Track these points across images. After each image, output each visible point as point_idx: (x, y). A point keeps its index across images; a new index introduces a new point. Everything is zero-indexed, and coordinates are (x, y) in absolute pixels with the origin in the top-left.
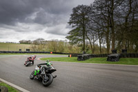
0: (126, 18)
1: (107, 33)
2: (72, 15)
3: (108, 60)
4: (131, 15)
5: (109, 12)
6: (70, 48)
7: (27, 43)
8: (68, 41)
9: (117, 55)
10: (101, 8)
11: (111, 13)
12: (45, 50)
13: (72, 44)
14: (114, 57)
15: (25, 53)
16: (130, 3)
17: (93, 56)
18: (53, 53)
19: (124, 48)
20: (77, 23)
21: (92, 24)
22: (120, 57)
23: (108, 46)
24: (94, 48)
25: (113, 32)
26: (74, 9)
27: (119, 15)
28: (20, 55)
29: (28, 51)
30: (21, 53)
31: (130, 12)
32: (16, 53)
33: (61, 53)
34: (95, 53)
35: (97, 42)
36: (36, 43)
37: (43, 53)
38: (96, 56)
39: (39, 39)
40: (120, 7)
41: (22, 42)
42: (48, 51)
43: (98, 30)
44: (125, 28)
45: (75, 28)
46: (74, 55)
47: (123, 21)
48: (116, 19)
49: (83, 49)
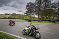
0: (44, 9)
1: (38, 13)
2: (27, 5)
4: (45, 8)
5: (39, 6)
7: (8, 14)
8: (25, 15)
10: (37, 4)
11: (40, 6)
12: (16, 18)
13: (27, 16)
14: (40, 21)
16: (45, 4)
17: (34, 20)
18: (20, 19)
19: (43, 18)
20: (29, 8)
21: (34, 9)
22: (42, 21)
23: (38, 17)
24: (34, 18)
25: (40, 13)
26: (28, 3)
28: (5, 20)
29: (9, 18)
30: (5, 18)
31: (45, 7)
32: (3, 18)
33: (23, 19)
35: (35, 16)
36: (12, 15)
37: (16, 19)
39: (14, 13)
40: (42, 5)
41: (6, 14)
42: (17, 18)
43: (35, 12)
44: (44, 12)
45: (28, 10)
46: (27, 20)
47: (43, 9)
48: (41, 9)
49: (31, 18)
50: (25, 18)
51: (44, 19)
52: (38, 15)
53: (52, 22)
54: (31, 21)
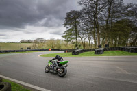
0: (107, 21)
1: (94, 32)
2: (66, 19)
3: (95, 53)
4: (110, 19)
5: (94, 17)
6: (66, 45)
7: (28, 42)
8: (64, 39)
9: (101, 49)
10: (89, 13)
11: (96, 17)
12: (44, 47)
13: (67, 42)
14: (99, 51)
15: (26, 51)
16: (109, 10)
17: (84, 51)
18: (52, 50)
19: (107, 43)
20: (71, 25)
22: (104, 50)
23: (95, 42)
24: (85, 44)
25: (98, 32)
27: (102, 19)
29: (29, 50)
31: (109, 16)
32: (18, 51)
33: (58, 50)
34: (86, 48)
35: (87, 40)
36: (36, 42)
38: (87, 51)
40: (102, 13)
41: (22, 42)
42: (47, 48)
44: (107, 28)
45: (69, 29)
46: (69, 51)
47: (105, 23)
48: (100, 22)
49: (77, 45)
50: (63, 48)
51: (110, 46)
52: (94, 37)
53: (132, 51)
54: (77, 53)
